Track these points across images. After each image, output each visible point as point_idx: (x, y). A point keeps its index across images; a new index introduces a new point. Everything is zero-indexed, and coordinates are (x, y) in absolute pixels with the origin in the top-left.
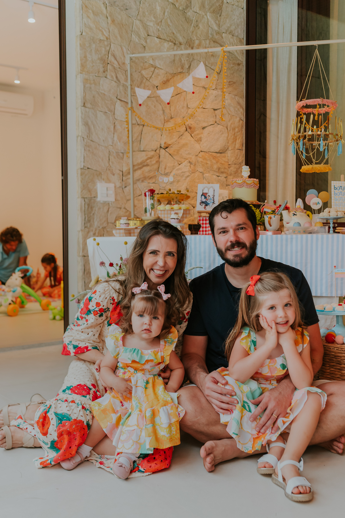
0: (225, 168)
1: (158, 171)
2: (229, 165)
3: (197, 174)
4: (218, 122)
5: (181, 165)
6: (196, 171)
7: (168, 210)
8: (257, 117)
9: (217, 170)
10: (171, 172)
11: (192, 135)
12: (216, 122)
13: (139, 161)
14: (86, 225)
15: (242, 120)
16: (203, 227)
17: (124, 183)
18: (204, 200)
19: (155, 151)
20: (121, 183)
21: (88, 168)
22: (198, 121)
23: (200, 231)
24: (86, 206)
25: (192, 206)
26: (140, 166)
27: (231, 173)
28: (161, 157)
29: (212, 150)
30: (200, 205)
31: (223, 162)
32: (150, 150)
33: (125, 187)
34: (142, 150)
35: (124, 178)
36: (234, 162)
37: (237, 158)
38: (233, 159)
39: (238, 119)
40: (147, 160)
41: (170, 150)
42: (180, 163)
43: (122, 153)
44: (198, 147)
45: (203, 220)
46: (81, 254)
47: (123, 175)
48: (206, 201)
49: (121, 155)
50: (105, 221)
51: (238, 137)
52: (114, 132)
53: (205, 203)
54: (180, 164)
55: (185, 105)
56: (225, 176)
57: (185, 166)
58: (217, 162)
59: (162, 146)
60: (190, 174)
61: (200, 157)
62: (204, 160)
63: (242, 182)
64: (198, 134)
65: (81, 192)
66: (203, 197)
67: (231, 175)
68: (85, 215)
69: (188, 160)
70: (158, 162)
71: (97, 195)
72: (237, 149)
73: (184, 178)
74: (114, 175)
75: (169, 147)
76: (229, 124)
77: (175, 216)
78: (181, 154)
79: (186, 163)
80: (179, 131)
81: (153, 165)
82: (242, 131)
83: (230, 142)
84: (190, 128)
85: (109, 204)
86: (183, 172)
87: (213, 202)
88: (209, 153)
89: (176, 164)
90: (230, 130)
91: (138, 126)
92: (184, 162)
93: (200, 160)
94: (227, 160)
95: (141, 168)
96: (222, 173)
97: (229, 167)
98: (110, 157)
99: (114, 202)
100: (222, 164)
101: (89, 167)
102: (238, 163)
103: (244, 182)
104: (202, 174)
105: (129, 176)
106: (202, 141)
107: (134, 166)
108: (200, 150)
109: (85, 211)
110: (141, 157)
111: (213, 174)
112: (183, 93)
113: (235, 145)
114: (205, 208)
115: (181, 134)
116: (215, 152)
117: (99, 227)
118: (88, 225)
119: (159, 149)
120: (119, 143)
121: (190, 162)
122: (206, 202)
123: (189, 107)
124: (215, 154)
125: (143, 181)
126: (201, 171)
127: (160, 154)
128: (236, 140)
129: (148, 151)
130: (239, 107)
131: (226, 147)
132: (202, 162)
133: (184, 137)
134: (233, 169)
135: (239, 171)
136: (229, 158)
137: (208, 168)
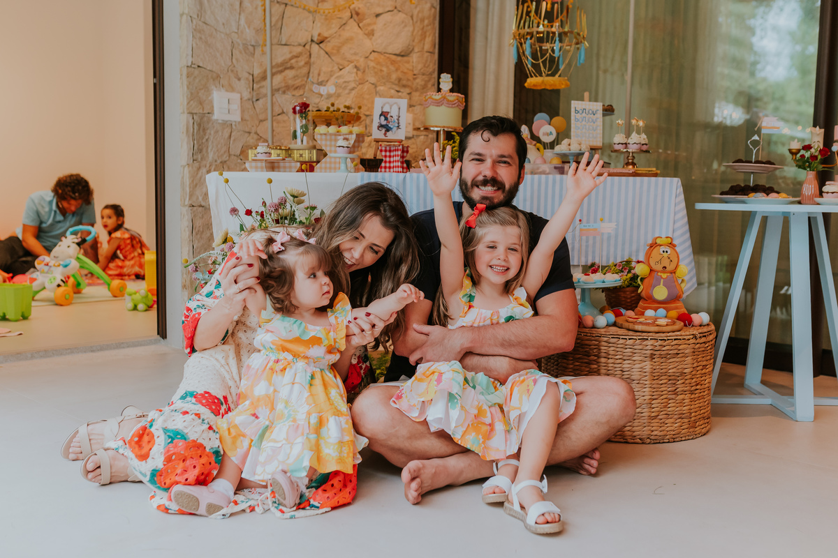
0: (408, 80)
1: (308, 78)
2: (415, 75)
3: (366, 86)
4: (399, 8)
6: (365, 82)
7: (331, 135)
8: (457, 5)
9: (397, 82)
10: (327, 81)
11: (360, 25)
12: (396, 8)
13: (279, 60)
14: (195, 157)
15: (434, 7)
16: (386, 162)
17: (255, 93)
18: (384, 123)
19: (304, 46)
20: (250, 92)
21: (199, 66)
22: (368, 4)
23: (381, 168)
24: (196, 127)
26: (280, 69)
27: (417, 88)
28: (312, 56)
29: (390, 51)
30: (378, 129)
31: (405, 71)
32: (296, 44)
33: (257, 100)
34: (283, 43)
35: (255, 85)
36: (422, 71)
37: (426, 66)
38: (420, 66)
39: (428, 5)
40: (291, 59)
41: (328, 46)
42: (341, 67)
43: (253, 46)
44: (368, 44)
45: (386, 151)
46: (187, 202)
47: (253, 81)
48: (388, 124)
49: (251, 48)
50: (225, 152)
51: (428, 34)
52: (240, 11)
53: (385, 128)
54: (341, 70)
56: (408, 92)
57: (349, 72)
58: (397, 70)
59: (315, 39)
60: (355, 86)
61: (371, 60)
62: (377, 64)
63: (440, 99)
64: (369, 25)
65: (188, 103)
66: (383, 118)
67: (416, 90)
68: (194, 140)
69: (353, 64)
70: (308, 63)
71: (213, 110)
72: (427, 52)
73: (347, 91)
74: (239, 79)
75: (326, 41)
76: (415, 12)
77: (345, 143)
78: (343, 54)
79: (350, 68)
80: (340, 18)
81: (300, 68)
82: (434, 24)
83: (416, 41)
84: (358, 14)
85: (231, 125)
86: (345, 82)
87: (398, 127)
88: (385, 55)
89: (336, 68)
90: (416, 22)
91: (278, 5)
92: (348, 66)
93: (372, 64)
94: (411, 68)
95: (281, 72)
96: (404, 86)
97: (415, 79)
98: (234, 51)
99: (239, 122)
100: (405, 73)
101: (201, 65)
103: (444, 98)
104: (374, 86)
105: (263, 83)
106: (375, 35)
107: (272, 67)
108: (372, 50)
109: (193, 135)
110: (282, 54)
111: (390, 88)
113: (424, 44)
114: (386, 134)
115: (344, 22)
116: (394, 53)
117: (216, 161)
118: (199, 157)
119: (310, 43)
120: (247, 30)
121: (356, 67)
124: (394, 57)
125: (284, 92)
126: (372, 82)
127: (312, 52)
128: (425, 37)
129: (294, 46)
131: (409, 47)
132: (374, 68)
133: (347, 27)
134: (419, 81)
135: (429, 86)
136: (414, 64)
137: (383, 78)
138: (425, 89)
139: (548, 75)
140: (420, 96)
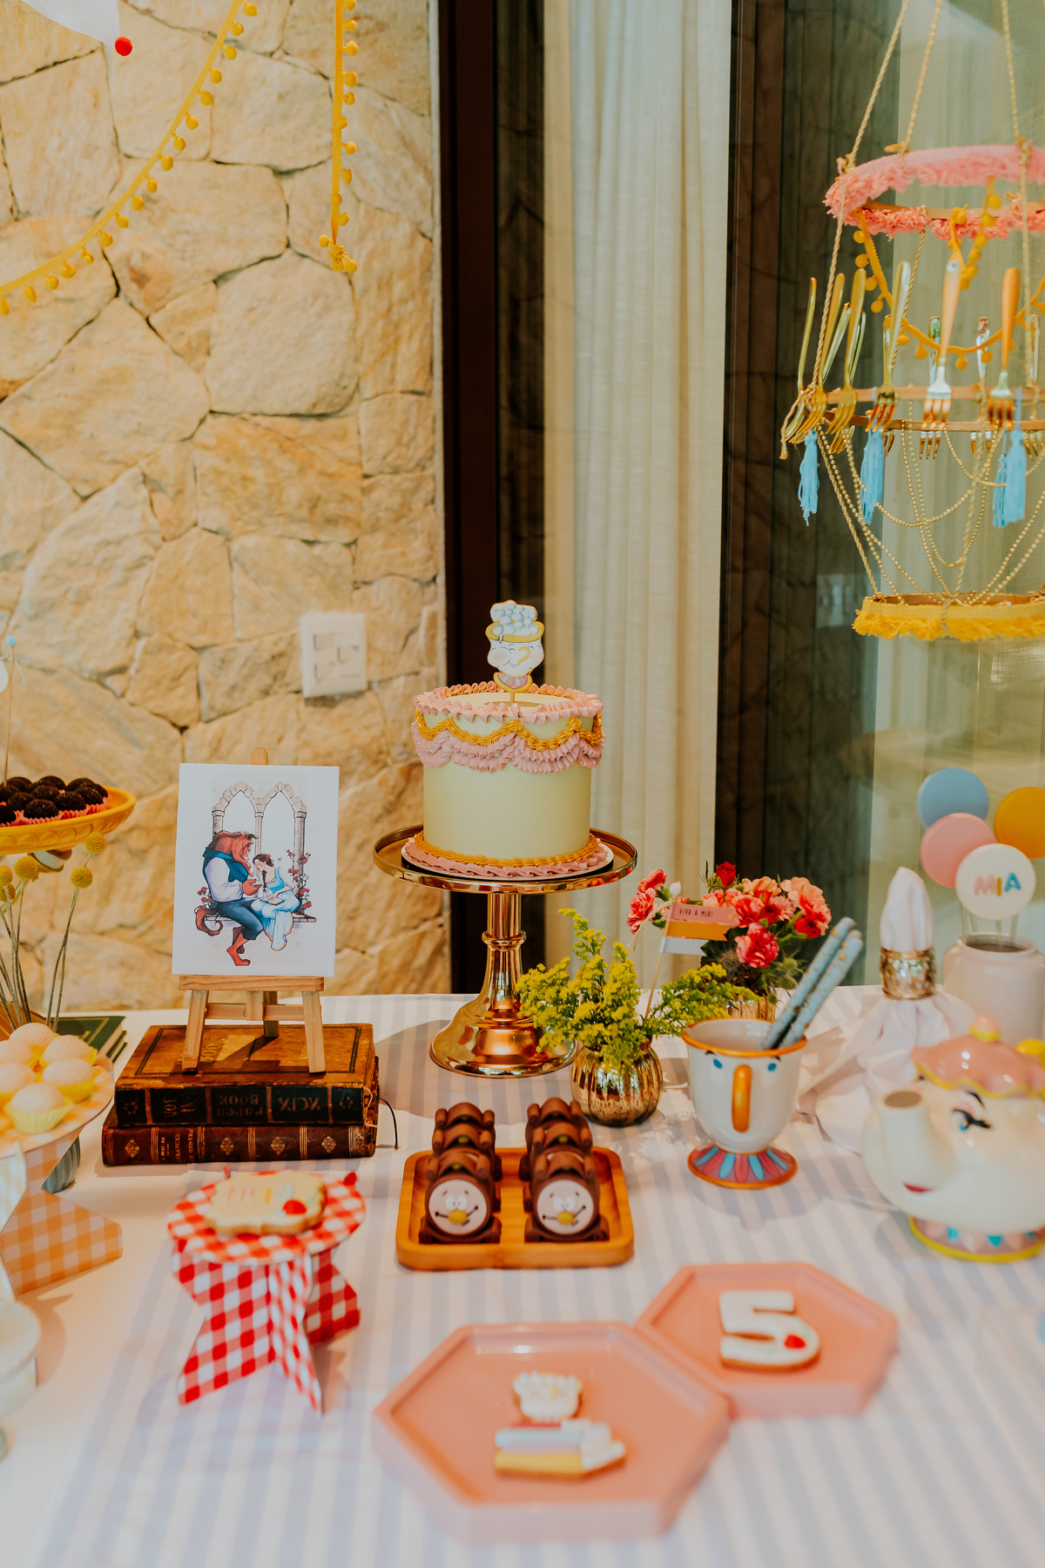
0: (345, 498)
2: (366, 476)
4: (299, 245)
5: (94, 499)
6: (188, 530)
8: (502, 220)
9: (304, 513)
10: (31, 550)
11: (153, 321)
12: (288, 246)
15: (424, 235)
18: (229, 892)
25: (174, 725)
27: (378, 519)
29: (276, 400)
31: (333, 467)
36: (389, 459)
37: (405, 439)
38: (383, 445)
39: (405, 228)
42: (85, 491)
44: (190, 390)
48: (247, 898)
51: (405, 328)
53: (233, 919)
54: (85, 498)
55: (105, 140)
56: (347, 539)
57: (117, 504)
58: (302, 470)
60: (150, 551)
61: (206, 448)
62: (228, 460)
64: (189, 315)
67: (374, 528)
69: (134, 471)
72: (403, 392)
73: (116, 576)
75: (12, 396)
76: (360, 256)
79: (121, 486)
80: (70, 300)
82: (426, 293)
83: (367, 357)
84: (141, 279)
88: (258, 419)
89: (64, 495)
90: (365, 291)
92: (114, 480)
93: (207, 461)
94: (352, 454)
96: (332, 521)
97: (366, 491)
100: (330, 476)
102: (411, 465)
104: (220, 539)
106: (213, 352)
108: (206, 410)
111: (282, 536)
112: (82, 63)
113: (393, 366)
114: (240, 949)
115: (87, 314)
116: (288, 411)
121: (145, 479)
122: (247, 905)
123: (128, 150)
124: (288, 426)
126: (214, 528)
128: (397, 341)
130: (407, 163)
131: (344, 382)
132: (218, 473)
133: (104, 335)
134: (384, 496)
135: (418, 505)
136: (363, 442)
137: (254, 507)
138: (403, 522)
140: (385, 546)
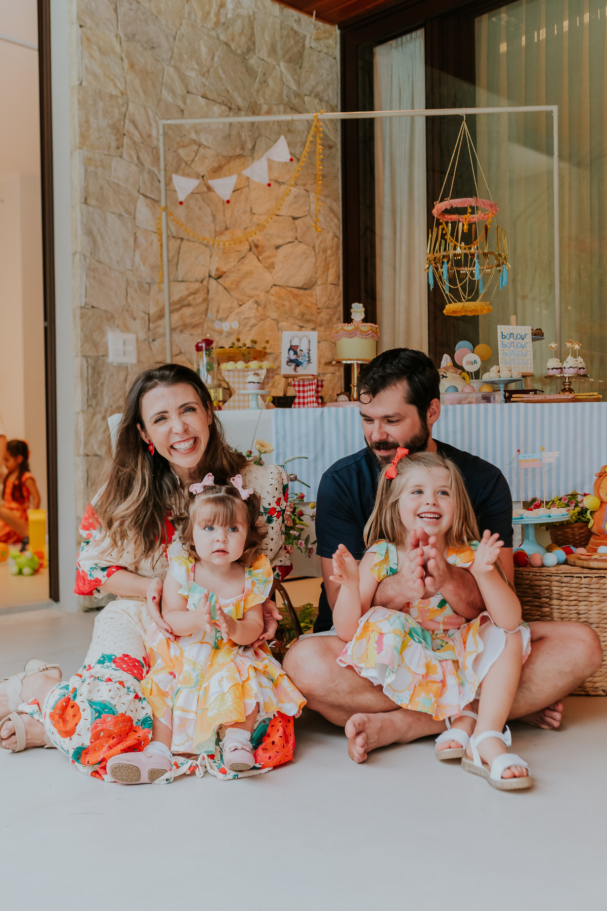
0: (312, 314)
1: (206, 315)
2: (318, 309)
3: (268, 322)
4: (300, 239)
5: (243, 306)
6: (267, 318)
7: (239, 371)
8: (361, 233)
9: (300, 317)
10: (228, 317)
11: (260, 258)
12: (296, 239)
13: (176, 297)
14: (90, 403)
15: (337, 237)
16: (299, 398)
17: (151, 334)
18: (293, 357)
19: (202, 282)
20: (146, 333)
21: (93, 307)
22: (267, 236)
23: (295, 404)
24: (90, 370)
26: (177, 306)
27: (322, 322)
28: (210, 292)
29: (291, 284)
30: (287, 364)
31: (309, 305)
32: (193, 280)
33: (154, 340)
34: (180, 279)
35: (151, 325)
36: (326, 304)
37: (331, 298)
38: (324, 299)
39: (331, 235)
40: (188, 296)
41: (227, 281)
42: (241, 303)
43: (148, 284)
44: (269, 278)
45: (299, 386)
46: (82, 451)
47: (149, 320)
48: (297, 358)
49: (146, 286)
50: (121, 397)
51: (331, 265)
52: (135, 248)
53: (295, 363)
54: (240, 305)
55: (248, 209)
56: (312, 327)
57: (249, 308)
58: (300, 304)
59: (213, 274)
60: (257, 322)
61: (272, 295)
62: (278, 299)
63: (353, 329)
64: (269, 257)
65: (82, 346)
66: (292, 352)
67: (321, 325)
68: (88, 385)
69: (253, 299)
70: (206, 300)
71: (107, 353)
72: (331, 284)
73: (248, 328)
74: (135, 319)
75: (224, 276)
76: (317, 242)
77: (255, 379)
78: (243, 289)
79: (250, 303)
80: (238, 251)
81: (197, 305)
82: (337, 254)
83: (319, 272)
84: (257, 246)
85: (127, 367)
86: (246, 318)
87: (309, 361)
88: (287, 288)
89: (235, 304)
90: (319, 253)
91: (173, 240)
92: (248, 301)
93: (273, 299)
94: (314, 301)
95: (178, 309)
96: (308, 321)
97: (319, 313)
98: (129, 289)
99: (135, 365)
100: (308, 307)
101: (95, 305)
102: (333, 307)
103: (357, 329)
104: (275, 322)
105: (160, 322)
106: (275, 268)
107: (170, 305)
108: (272, 284)
109: (87, 379)
110: (180, 291)
111: (293, 324)
112: (243, 190)
113: (327, 276)
114: (296, 369)
115: (243, 255)
116: (296, 286)
117: (111, 406)
118: (94, 402)
119: (207, 279)
120: (142, 267)
121: (256, 302)
122: (297, 360)
123: (254, 212)
124: (296, 291)
125: (182, 331)
126: (274, 318)
127: (210, 287)
128: (328, 268)
129: (191, 282)
130: (332, 215)
131: (312, 279)
132: (276, 303)
133: (246, 261)
134: (324, 315)
135: (335, 320)
136: (318, 298)
137: (285, 314)
138: (330, 324)
139: (468, 300)
140: (324, 331)
